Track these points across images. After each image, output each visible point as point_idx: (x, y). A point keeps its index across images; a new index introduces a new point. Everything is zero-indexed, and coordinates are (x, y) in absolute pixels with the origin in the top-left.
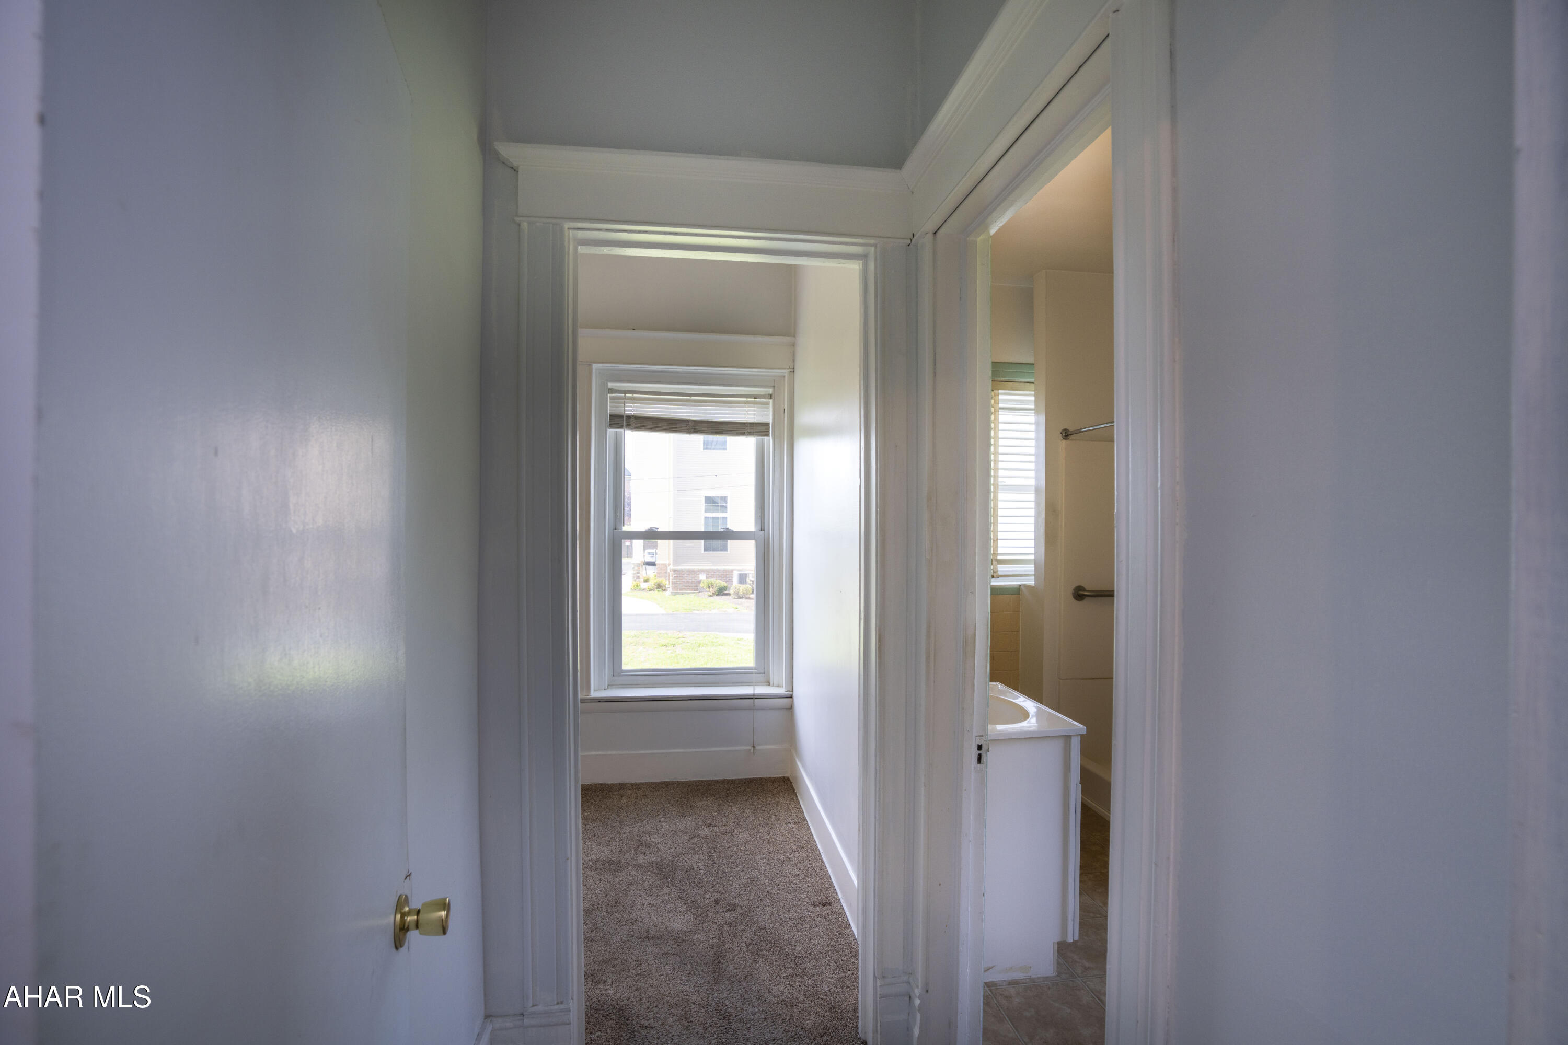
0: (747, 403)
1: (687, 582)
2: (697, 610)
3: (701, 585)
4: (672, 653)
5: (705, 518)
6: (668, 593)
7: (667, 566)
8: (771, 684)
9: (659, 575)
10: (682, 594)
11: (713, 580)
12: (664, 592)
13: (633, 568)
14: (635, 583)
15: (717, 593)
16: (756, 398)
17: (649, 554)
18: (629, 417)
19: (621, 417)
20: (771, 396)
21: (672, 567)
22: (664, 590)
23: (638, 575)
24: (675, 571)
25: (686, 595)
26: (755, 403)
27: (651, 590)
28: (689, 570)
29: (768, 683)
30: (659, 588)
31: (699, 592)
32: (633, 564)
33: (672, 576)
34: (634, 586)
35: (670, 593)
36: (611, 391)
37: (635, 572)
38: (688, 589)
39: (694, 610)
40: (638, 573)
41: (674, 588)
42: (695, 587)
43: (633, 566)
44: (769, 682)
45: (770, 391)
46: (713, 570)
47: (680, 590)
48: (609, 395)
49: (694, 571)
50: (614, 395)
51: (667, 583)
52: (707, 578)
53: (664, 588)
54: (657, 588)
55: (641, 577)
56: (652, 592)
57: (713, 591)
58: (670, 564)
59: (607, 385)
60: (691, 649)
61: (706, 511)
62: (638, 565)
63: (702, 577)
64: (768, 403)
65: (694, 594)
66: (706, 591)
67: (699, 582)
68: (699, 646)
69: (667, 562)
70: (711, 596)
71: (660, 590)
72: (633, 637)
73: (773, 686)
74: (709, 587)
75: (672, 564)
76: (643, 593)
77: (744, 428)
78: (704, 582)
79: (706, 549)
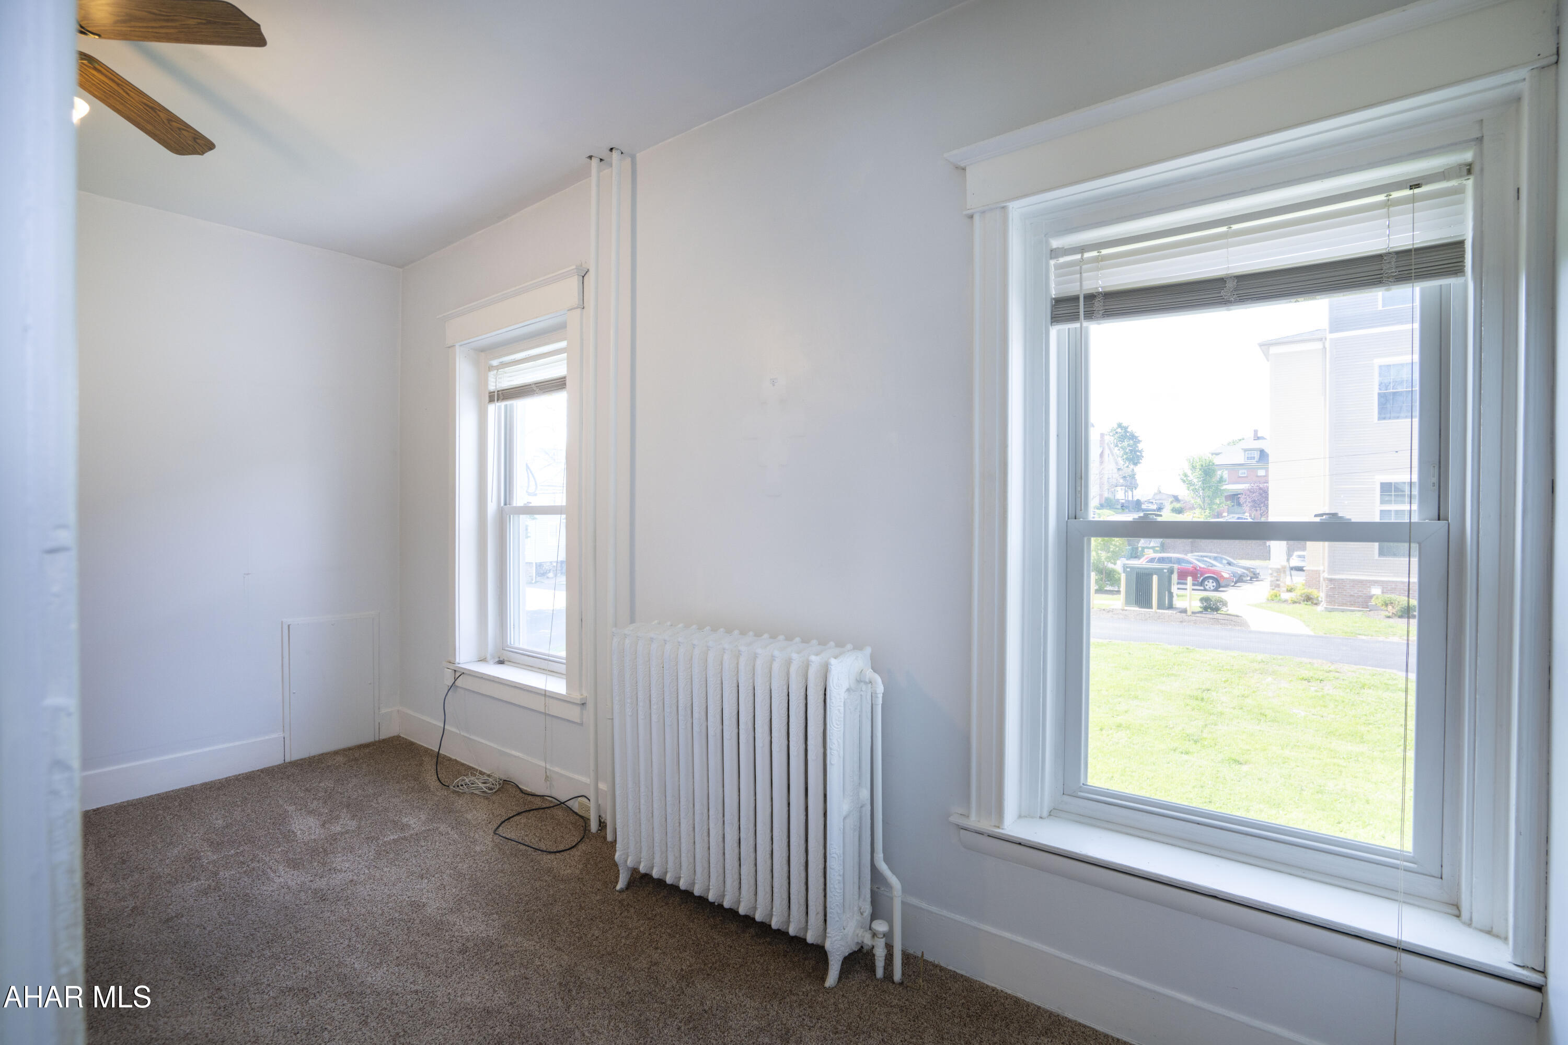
0: (1388, 204)
1: (1351, 595)
2: (1365, 635)
3: (1373, 602)
4: (1316, 691)
5: (1381, 511)
6: (1319, 608)
7: (1321, 572)
8: (1465, 914)
9: (1308, 584)
10: (1343, 611)
11: (1393, 596)
12: (1315, 607)
13: (1271, 574)
14: (1273, 592)
15: (1400, 614)
16: (1418, 186)
17: (1300, 556)
18: (1090, 297)
19: (1076, 299)
20: (1469, 169)
21: (1326, 575)
22: (1316, 604)
23: (1278, 582)
24: (1331, 580)
25: (1349, 613)
26: (1413, 199)
27: (1295, 602)
28: (1353, 581)
29: (1455, 909)
30: (1307, 601)
31: (1370, 611)
32: (1271, 569)
33: (1327, 586)
34: (1271, 596)
35: (1323, 609)
36: (1055, 253)
37: (1273, 579)
38: (1351, 605)
39: (1360, 634)
40: (1277, 580)
41: (1329, 602)
42: (1365, 603)
43: (1270, 571)
44: (1457, 906)
45: (1468, 156)
46: (1393, 582)
47: (1338, 606)
48: (1052, 262)
49: (1361, 582)
50: (1062, 260)
51: (1322, 595)
52: (1383, 593)
53: (1315, 602)
54: (1304, 601)
55: (1282, 584)
56: (1297, 605)
57: (1394, 611)
58: (1324, 571)
59: (1047, 243)
60: (1348, 690)
61: (1382, 502)
62: (1278, 571)
63: (1376, 591)
64: (1460, 190)
65: (1361, 613)
66: (1382, 610)
67: (1371, 597)
68: (1363, 687)
69: (1321, 568)
70: (1389, 617)
71: (1309, 603)
72: (1259, 663)
73: (1469, 924)
74: (1387, 605)
75: (1326, 571)
76: (1284, 605)
77: (1377, 267)
78: (1377, 598)
79: (1381, 553)
